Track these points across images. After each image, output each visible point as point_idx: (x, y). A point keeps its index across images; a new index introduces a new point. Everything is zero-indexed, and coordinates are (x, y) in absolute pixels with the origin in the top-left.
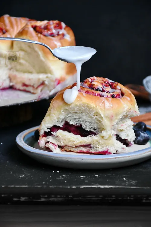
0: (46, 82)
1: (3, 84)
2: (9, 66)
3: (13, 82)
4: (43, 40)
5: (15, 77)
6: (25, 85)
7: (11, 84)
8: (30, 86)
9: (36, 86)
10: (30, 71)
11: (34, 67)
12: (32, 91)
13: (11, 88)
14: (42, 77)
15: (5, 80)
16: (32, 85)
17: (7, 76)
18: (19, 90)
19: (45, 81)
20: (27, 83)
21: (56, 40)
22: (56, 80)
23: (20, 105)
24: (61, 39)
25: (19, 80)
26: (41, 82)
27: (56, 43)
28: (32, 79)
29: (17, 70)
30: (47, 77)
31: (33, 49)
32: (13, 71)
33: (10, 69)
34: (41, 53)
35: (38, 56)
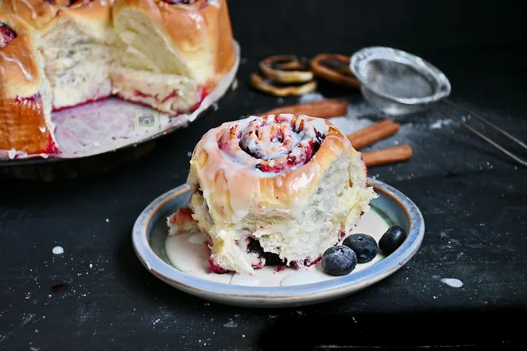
0: (181, 93)
1: (98, 90)
2: (108, 58)
3: (117, 87)
4: (169, 13)
5: (120, 78)
6: (139, 93)
7: (115, 92)
8: (150, 96)
9: (161, 98)
10: (150, 66)
11: (155, 60)
12: (155, 105)
13: (115, 97)
14: (173, 81)
15: (102, 84)
16: (154, 94)
17: (106, 76)
18: (130, 101)
19: (178, 90)
20: (144, 91)
21: (193, 12)
22: (198, 87)
23: (135, 145)
24: (201, 8)
25: (129, 85)
26: (170, 91)
27: (193, 16)
28: (154, 84)
29: (124, 66)
30: (181, 83)
31: (152, 30)
32: (116, 66)
33: (110, 63)
34: (166, 39)
35: (162, 43)
